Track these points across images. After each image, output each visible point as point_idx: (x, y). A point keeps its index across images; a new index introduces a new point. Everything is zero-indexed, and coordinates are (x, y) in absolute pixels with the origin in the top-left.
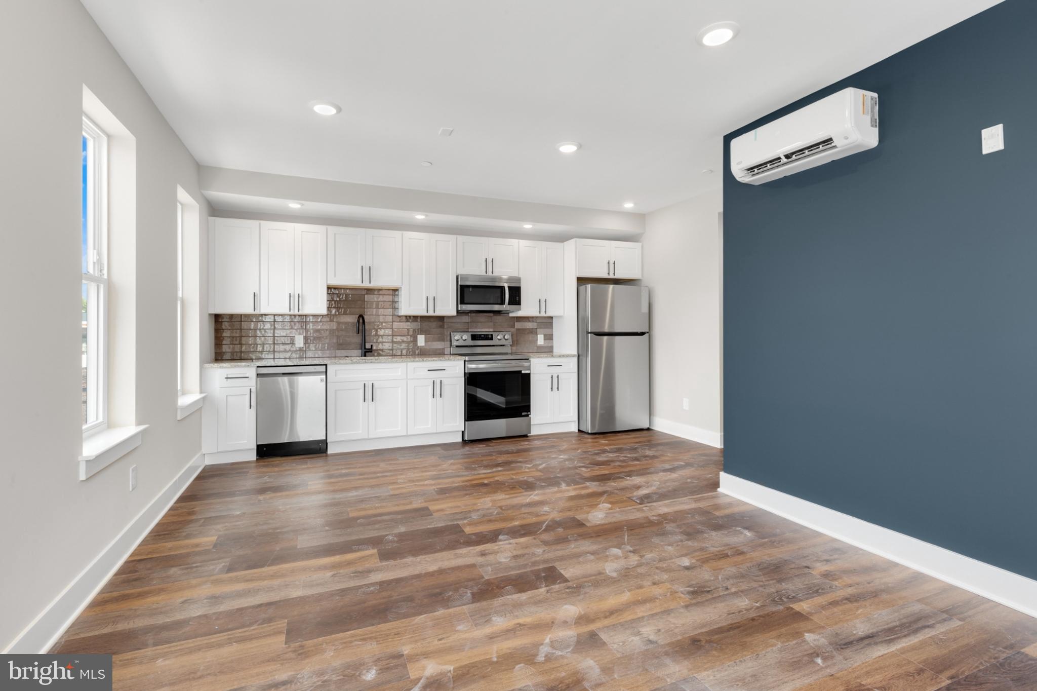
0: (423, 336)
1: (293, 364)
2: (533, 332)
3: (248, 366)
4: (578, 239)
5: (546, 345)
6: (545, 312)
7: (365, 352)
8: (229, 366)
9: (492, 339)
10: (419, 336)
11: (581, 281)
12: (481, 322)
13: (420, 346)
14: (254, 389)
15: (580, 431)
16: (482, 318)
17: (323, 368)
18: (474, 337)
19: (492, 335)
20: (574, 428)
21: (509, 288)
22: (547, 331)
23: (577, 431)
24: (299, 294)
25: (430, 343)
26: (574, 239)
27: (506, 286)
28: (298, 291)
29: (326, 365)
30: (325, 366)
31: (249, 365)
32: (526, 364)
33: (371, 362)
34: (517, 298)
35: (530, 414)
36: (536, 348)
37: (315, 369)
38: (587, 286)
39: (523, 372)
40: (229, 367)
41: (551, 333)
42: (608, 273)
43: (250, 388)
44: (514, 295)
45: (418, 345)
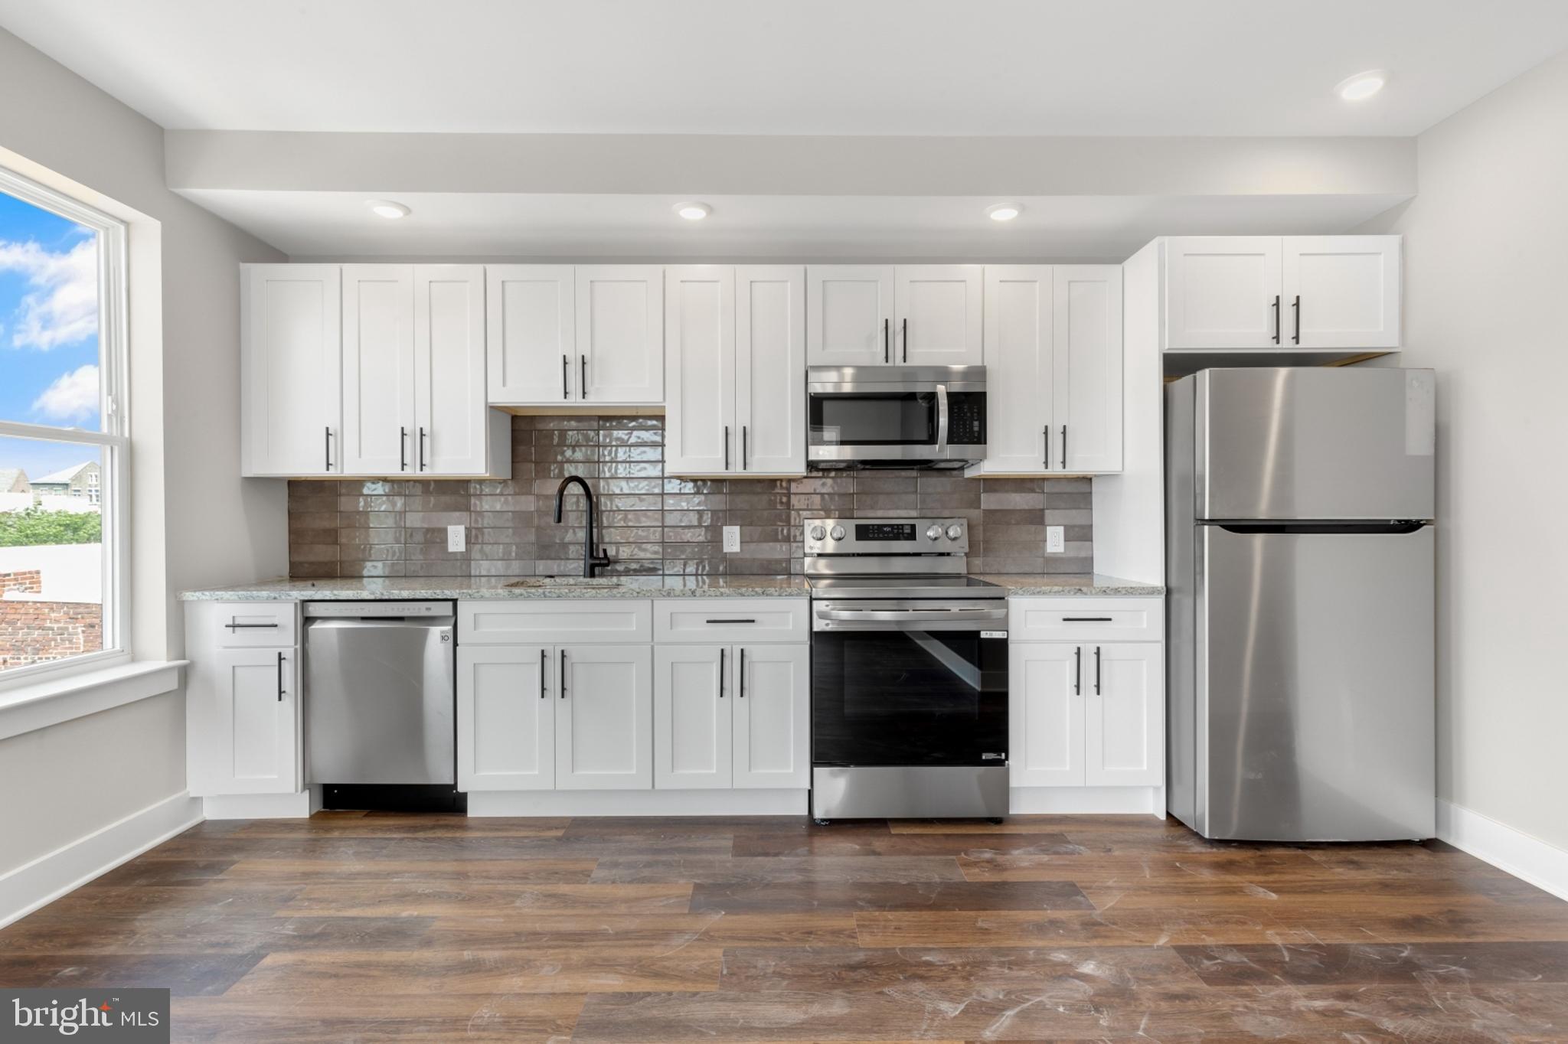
0: (737, 529)
1: (372, 597)
2: (1037, 519)
3: (275, 598)
4: (1166, 239)
5: (1071, 554)
6: (1064, 463)
7: (593, 567)
8: (236, 598)
9: (912, 536)
10: (726, 529)
11: (1178, 366)
12: (888, 494)
13: (730, 553)
14: (288, 653)
15: (1169, 815)
16: (889, 481)
17: (446, 609)
18: (863, 533)
19: (913, 527)
20: (1154, 806)
21: (950, 395)
22: (1076, 517)
23: (1163, 817)
24: (422, 430)
25: (753, 546)
26: (1154, 244)
27: (941, 390)
28: (425, 421)
29: (455, 601)
30: (450, 604)
31: (277, 596)
32: (997, 612)
33: (559, 597)
34: (976, 423)
35: (1007, 758)
36: (1041, 560)
37: (428, 609)
38: (1199, 374)
39: (984, 635)
40: (233, 602)
41: (1089, 523)
42: (1275, 335)
43: (279, 650)
44: (969, 414)
45: (725, 551)
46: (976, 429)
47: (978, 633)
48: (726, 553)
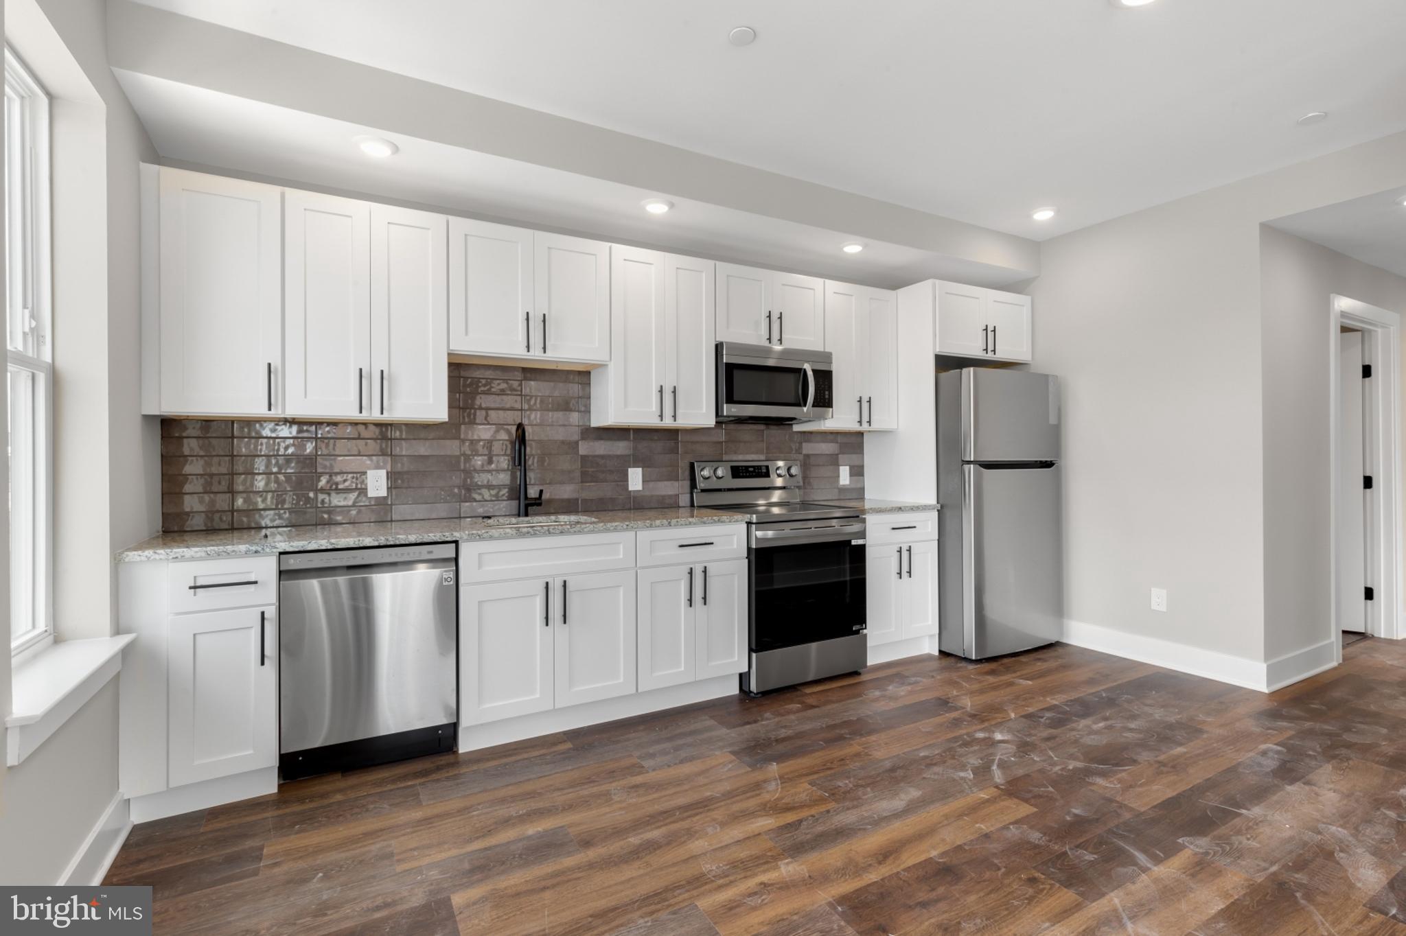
0: (640, 470)
1: (376, 544)
2: (834, 462)
3: (256, 552)
4: (937, 282)
5: (853, 486)
6: (868, 422)
7: (527, 506)
8: (203, 554)
9: (767, 475)
10: (631, 471)
12: (745, 442)
13: (634, 491)
14: (271, 612)
15: (940, 652)
16: (747, 432)
17: (449, 551)
18: (737, 472)
19: (767, 467)
20: (931, 647)
21: (815, 372)
22: (854, 458)
23: (937, 653)
24: (382, 372)
25: (651, 485)
26: (929, 282)
27: (807, 367)
28: (379, 364)
29: (456, 542)
30: (453, 545)
31: (259, 549)
33: (562, 532)
34: (827, 393)
35: (866, 628)
36: (836, 490)
37: (430, 552)
39: (854, 542)
40: (201, 559)
41: (862, 464)
42: (985, 348)
43: (262, 609)
44: (823, 386)
45: (630, 489)
46: (827, 397)
47: (850, 541)
48: (631, 491)
